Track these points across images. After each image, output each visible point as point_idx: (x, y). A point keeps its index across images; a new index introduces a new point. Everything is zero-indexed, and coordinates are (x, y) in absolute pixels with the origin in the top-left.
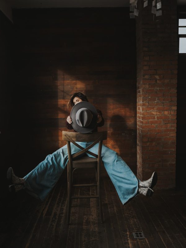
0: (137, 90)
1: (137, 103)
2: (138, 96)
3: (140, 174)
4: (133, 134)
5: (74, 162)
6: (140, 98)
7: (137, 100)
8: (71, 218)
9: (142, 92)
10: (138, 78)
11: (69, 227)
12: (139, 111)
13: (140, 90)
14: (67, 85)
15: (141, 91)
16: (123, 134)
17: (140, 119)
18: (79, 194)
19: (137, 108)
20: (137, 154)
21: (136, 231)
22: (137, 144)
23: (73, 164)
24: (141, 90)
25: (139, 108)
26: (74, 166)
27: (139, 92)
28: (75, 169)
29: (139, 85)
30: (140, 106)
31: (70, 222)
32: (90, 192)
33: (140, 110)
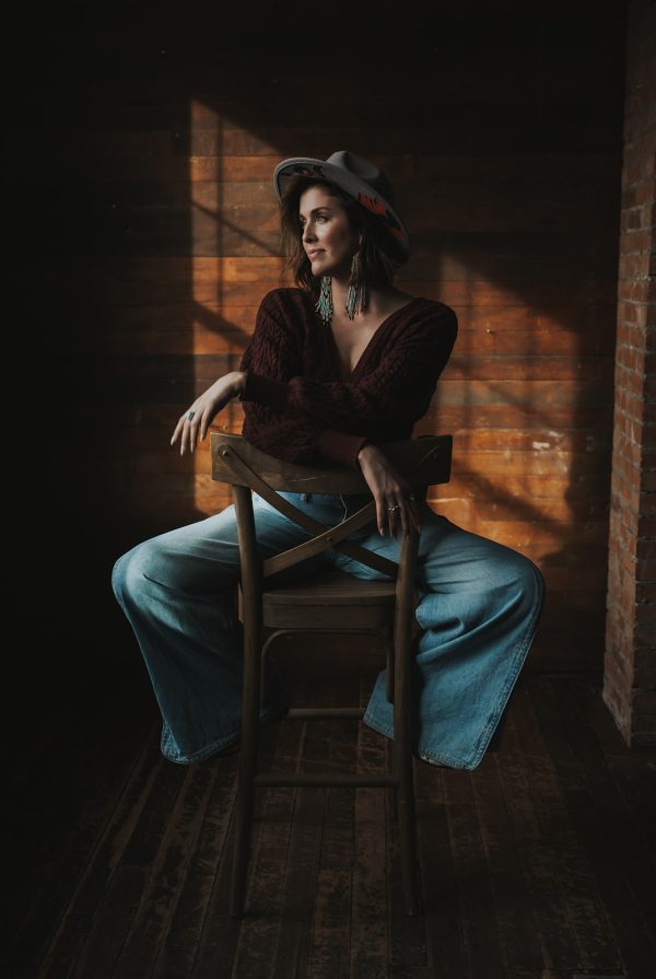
0: (623, 211)
1: (620, 283)
2: (625, 241)
3: (622, 655)
4: (589, 449)
5: (272, 598)
6: (638, 253)
7: (622, 266)
8: (252, 884)
9: (649, 221)
10: (629, 147)
11: (243, 931)
12: (630, 324)
13: (639, 211)
14: (250, 180)
15: (642, 216)
16: (537, 445)
17: (633, 367)
18: (301, 752)
19: (621, 307)
20: (607, 550)
21: (593, 967)
22: (614, 500)
23: (266, 607)
24: (643, 210)
25: (630, 311)
26: (269, 621)
27: (635, 221)
28: (276, 634)
29: (635, 185)
30: (637, 296)
31: (247, 904)
32: (360, 742)
33: (635, 320)
